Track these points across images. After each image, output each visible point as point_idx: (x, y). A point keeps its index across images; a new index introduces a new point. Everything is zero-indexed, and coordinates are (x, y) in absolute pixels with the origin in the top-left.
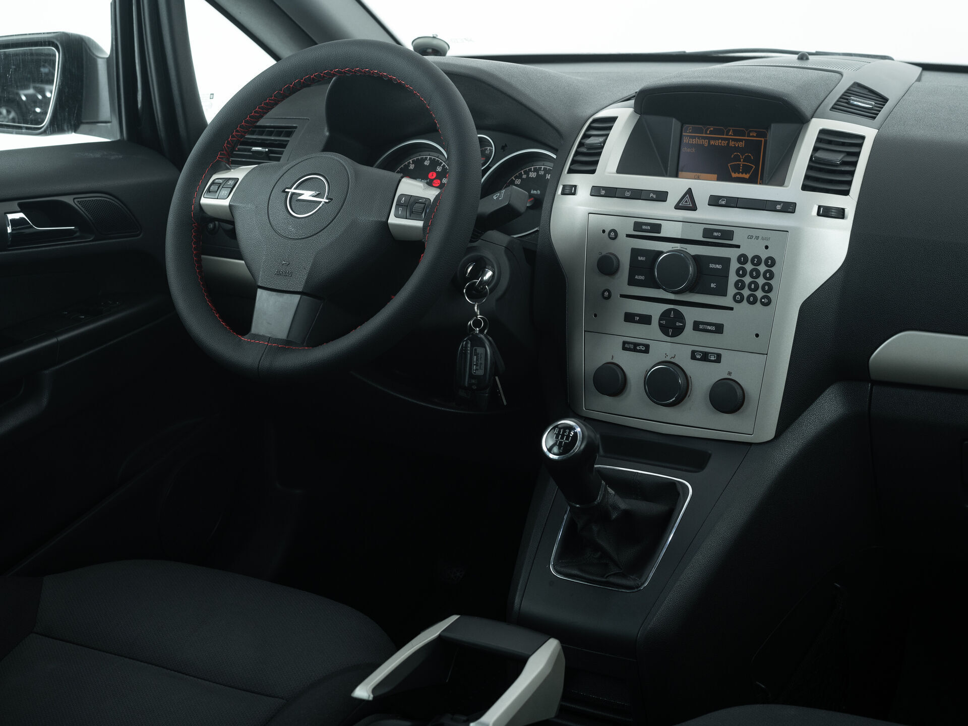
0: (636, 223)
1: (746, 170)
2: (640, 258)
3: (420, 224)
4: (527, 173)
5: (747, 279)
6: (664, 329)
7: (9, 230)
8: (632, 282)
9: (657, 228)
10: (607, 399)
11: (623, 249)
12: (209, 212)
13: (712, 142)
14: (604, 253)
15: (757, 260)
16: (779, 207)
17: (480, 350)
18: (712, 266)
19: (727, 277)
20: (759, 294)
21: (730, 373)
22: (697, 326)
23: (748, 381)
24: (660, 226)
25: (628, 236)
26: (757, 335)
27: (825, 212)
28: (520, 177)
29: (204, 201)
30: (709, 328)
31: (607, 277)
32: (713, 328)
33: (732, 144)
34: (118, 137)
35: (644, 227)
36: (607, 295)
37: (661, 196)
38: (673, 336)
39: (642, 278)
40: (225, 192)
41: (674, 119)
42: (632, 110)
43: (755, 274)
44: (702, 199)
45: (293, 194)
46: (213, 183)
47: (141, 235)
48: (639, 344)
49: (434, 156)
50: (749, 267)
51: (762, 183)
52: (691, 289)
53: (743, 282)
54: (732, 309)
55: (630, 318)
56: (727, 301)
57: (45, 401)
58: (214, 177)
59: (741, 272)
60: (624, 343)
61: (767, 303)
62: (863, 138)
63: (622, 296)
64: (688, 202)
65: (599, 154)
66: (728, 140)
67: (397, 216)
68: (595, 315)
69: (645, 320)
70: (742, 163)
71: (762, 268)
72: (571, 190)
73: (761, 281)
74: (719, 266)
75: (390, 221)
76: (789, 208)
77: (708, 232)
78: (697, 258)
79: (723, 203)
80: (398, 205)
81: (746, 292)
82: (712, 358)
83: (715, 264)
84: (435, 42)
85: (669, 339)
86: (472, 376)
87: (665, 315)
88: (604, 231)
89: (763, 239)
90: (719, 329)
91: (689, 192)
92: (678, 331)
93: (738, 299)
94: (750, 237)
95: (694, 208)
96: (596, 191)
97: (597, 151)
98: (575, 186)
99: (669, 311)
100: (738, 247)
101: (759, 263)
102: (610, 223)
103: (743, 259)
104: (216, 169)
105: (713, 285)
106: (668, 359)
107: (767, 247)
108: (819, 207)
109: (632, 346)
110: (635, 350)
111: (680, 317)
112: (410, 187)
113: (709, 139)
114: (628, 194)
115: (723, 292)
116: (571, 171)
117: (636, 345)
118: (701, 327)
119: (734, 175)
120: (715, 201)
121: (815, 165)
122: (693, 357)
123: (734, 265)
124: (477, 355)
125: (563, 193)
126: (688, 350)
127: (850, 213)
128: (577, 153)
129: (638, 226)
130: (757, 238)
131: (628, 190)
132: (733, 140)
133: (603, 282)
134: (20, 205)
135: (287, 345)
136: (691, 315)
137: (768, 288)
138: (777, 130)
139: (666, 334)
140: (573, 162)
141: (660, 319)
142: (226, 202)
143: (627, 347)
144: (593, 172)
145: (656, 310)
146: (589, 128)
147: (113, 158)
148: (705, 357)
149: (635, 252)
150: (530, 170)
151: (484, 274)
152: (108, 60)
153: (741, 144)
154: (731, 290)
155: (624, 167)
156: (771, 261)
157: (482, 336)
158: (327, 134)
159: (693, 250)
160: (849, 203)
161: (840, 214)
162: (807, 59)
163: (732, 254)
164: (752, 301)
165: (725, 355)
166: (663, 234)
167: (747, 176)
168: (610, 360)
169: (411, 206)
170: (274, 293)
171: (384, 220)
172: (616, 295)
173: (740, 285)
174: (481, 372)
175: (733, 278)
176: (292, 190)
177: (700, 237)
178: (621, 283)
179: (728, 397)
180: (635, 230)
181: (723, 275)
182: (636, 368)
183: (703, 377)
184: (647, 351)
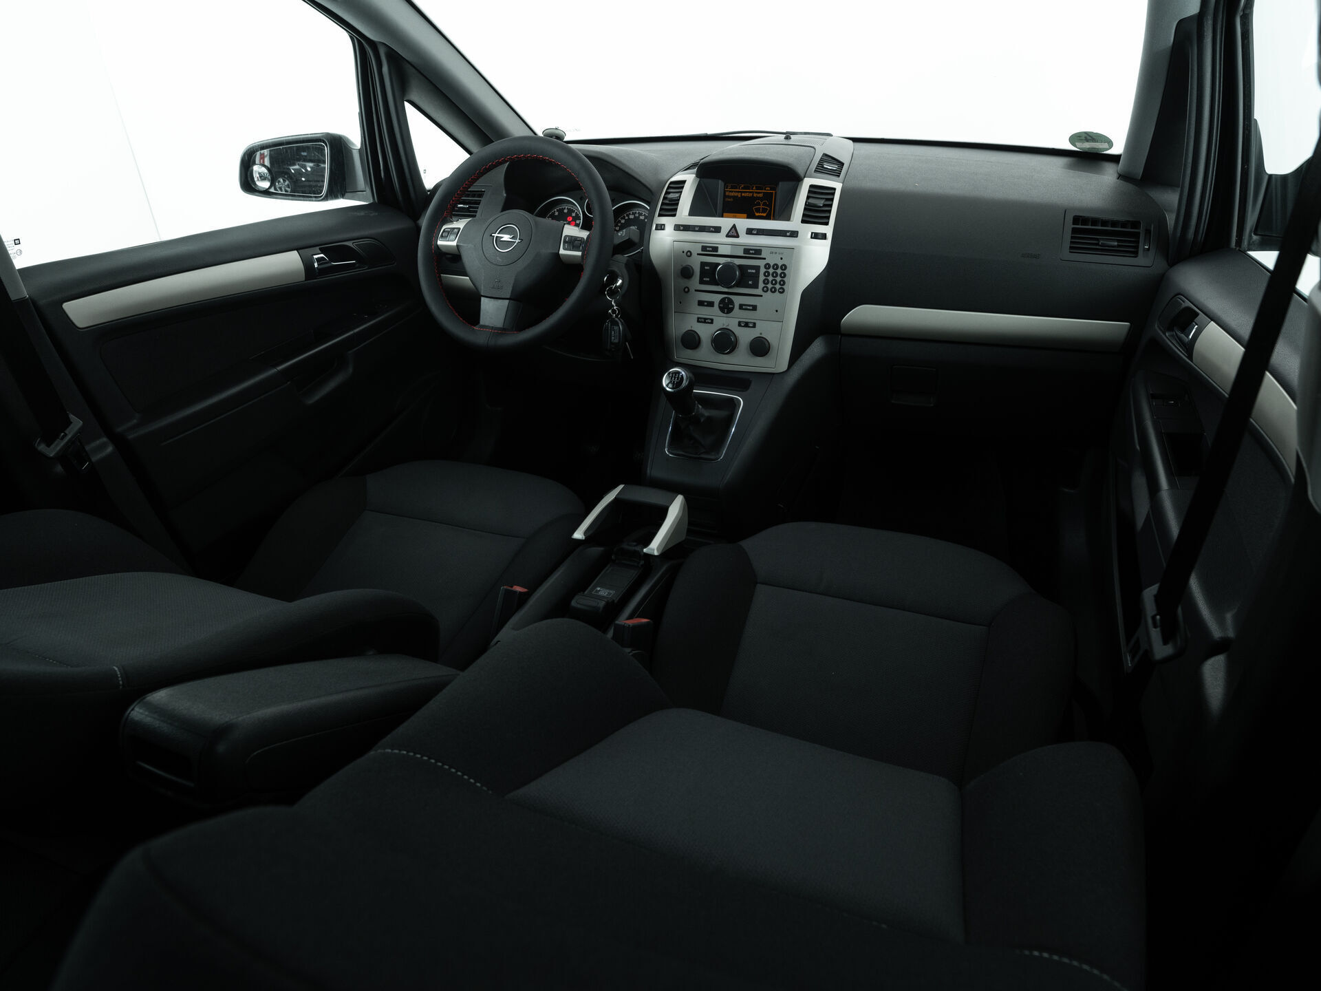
0: (702, 246)
1: (764, 211)
2: (706, 268)
3: (579, 254)
4: (628, 216)
5: (770, 278)
6: (722, 309)
7: (316, 265)
8: (702, 282)
9: (716, 249)
10: (689, 351)
11: (696, 262)
12: (443, 250)
13: (743, 194)
14: (684, 265)
15: (776, 266)
16: (788, 234)
17: (616, 328)
18: (749, 271)
19: (759, 277)
20: (778, 286)
21: (761, 334)
22: (741, 307)
23: (771, 338)
24: (717, 248)
25: (698, 254)
26: (777, 311)
27: (815, 236)
28: (624, 218)
29: (440, 243)
30: (749, 308)
31: (686, 280)
32: (751, 308)
33: (755, 195)
34: (372, 201)
35: (708, 249)
36: (687, 291)
37: (717, 230)
38: (727, 313)
39: (708, 279)
40: (452, 237)
41: (720, 181)
42: (694, 175)
43: (775, 275)
44: (741, 230)
45: (497, 237)
46: (444, 231)
47: (396, 264)
48: (707, 319)
49: (570, 206)
50: (771, 271)
51: (774, 219)
52: (738, 285)
53: (768, 280)
54: (761, 296)
55: (701, 303)
56: (759, 291)
57: (350, 370)
58: (444, 227)
59: (767, 274)
60: (698, 318)
61: (782, 291)
62: (835, 189)
63: (696, 290)
64: (733, 233)
65: (677, 204)
66: (753, 192)
67: (564, 249)
68: (680, 303)
69: (711, 304)
70: (761, 207)
71: (779, 271)
72: (661, 227)
73: (778, 279)
74: (754, 271)
75: (560, 252)
76: (794, 234)
77: (747, 251)
78: (740, 267)
79: (755, 232)
80: (565, 242)
81: (770, 286)
82: (751, 325)
83: (751, 269)
84: (557, 132)
85: (725, 315)
86: (612, 343)
87: (722, 301)
88: (683, 252)
89: (779, 254)
90: (754, 308)
91: (734, 226)
92: (730, 310)
93: (765, 290)
94: (772, 253)
95: (737, 236)
96: (678, 228)
97: (676, 202)
98: (664, 225)
99: (725, 298)
100: (765, 259)
101: (777, 269)
102: (687, 247)
103: (767, 266)
104: (445, 222)
105: (750, 282)
106: (724, 327)
107: (782, 259)
108: (812, 233)
109: (703, 320)
110: (705, 322)
111: (731, 302)
112: (570, 231)
113: (742, 192)
114: (697, 229)
115: (756, 286)
116: (660, 215)
117: (705, 319)
118: (744, 307)
119: (757, 214)
120: (750, 232)
121: (808, 207)
122: (739, 324)
123: (762, 270)
124: (614, 330)
125: (656, 229)
126: (736, 321)
127: (830, 236)
128: (663, 204)
129: (704, 248)
130: (776, 253)
131: (697, 226)
132: (756, 192)
133: (684, 283)
134: (320, 249)
135: (502, 331)
136: (737, 300)
137: (783, 283)
138: (783, 186)
139: (724, 313)
140: (661, 209)
141: (719, 304)
142: (454, 243)
143: (699, 320)
144: (674, 215)
145: (717, 298)
146: (668, 188)
147: (372, 215)
148: (747, 325)
149: (703, 264)
150: (630, 214)
151: (617, 282)
152: (360, 150)
153: (761, 195)
154: (761, 285)
155: (693, 212)
156: (784, 267)
157: (617, 319)
158: (505, 195)
159: (738, 262)
160: (828, 230)
161: (824, 237)
162: (790, 138)
163: (761, 263)
164: (773, 291)
165: (758, 323)
166: (719, 253)
167: (765, 215)
168: (690, 329)
169: (573, 243)
170: (492, 300)
171: (557, 252)
172: (692, 290)
173: (766, 282)
174: (616, 341)
175: (762, 278)
176: (496, 235)
177: (742, 254)
178: (695, 283)
179: (760, 348)
180: (702, 250)
181: (756, 276)
182: (705, 332)
183: (745, 337)
184: (712, 323)
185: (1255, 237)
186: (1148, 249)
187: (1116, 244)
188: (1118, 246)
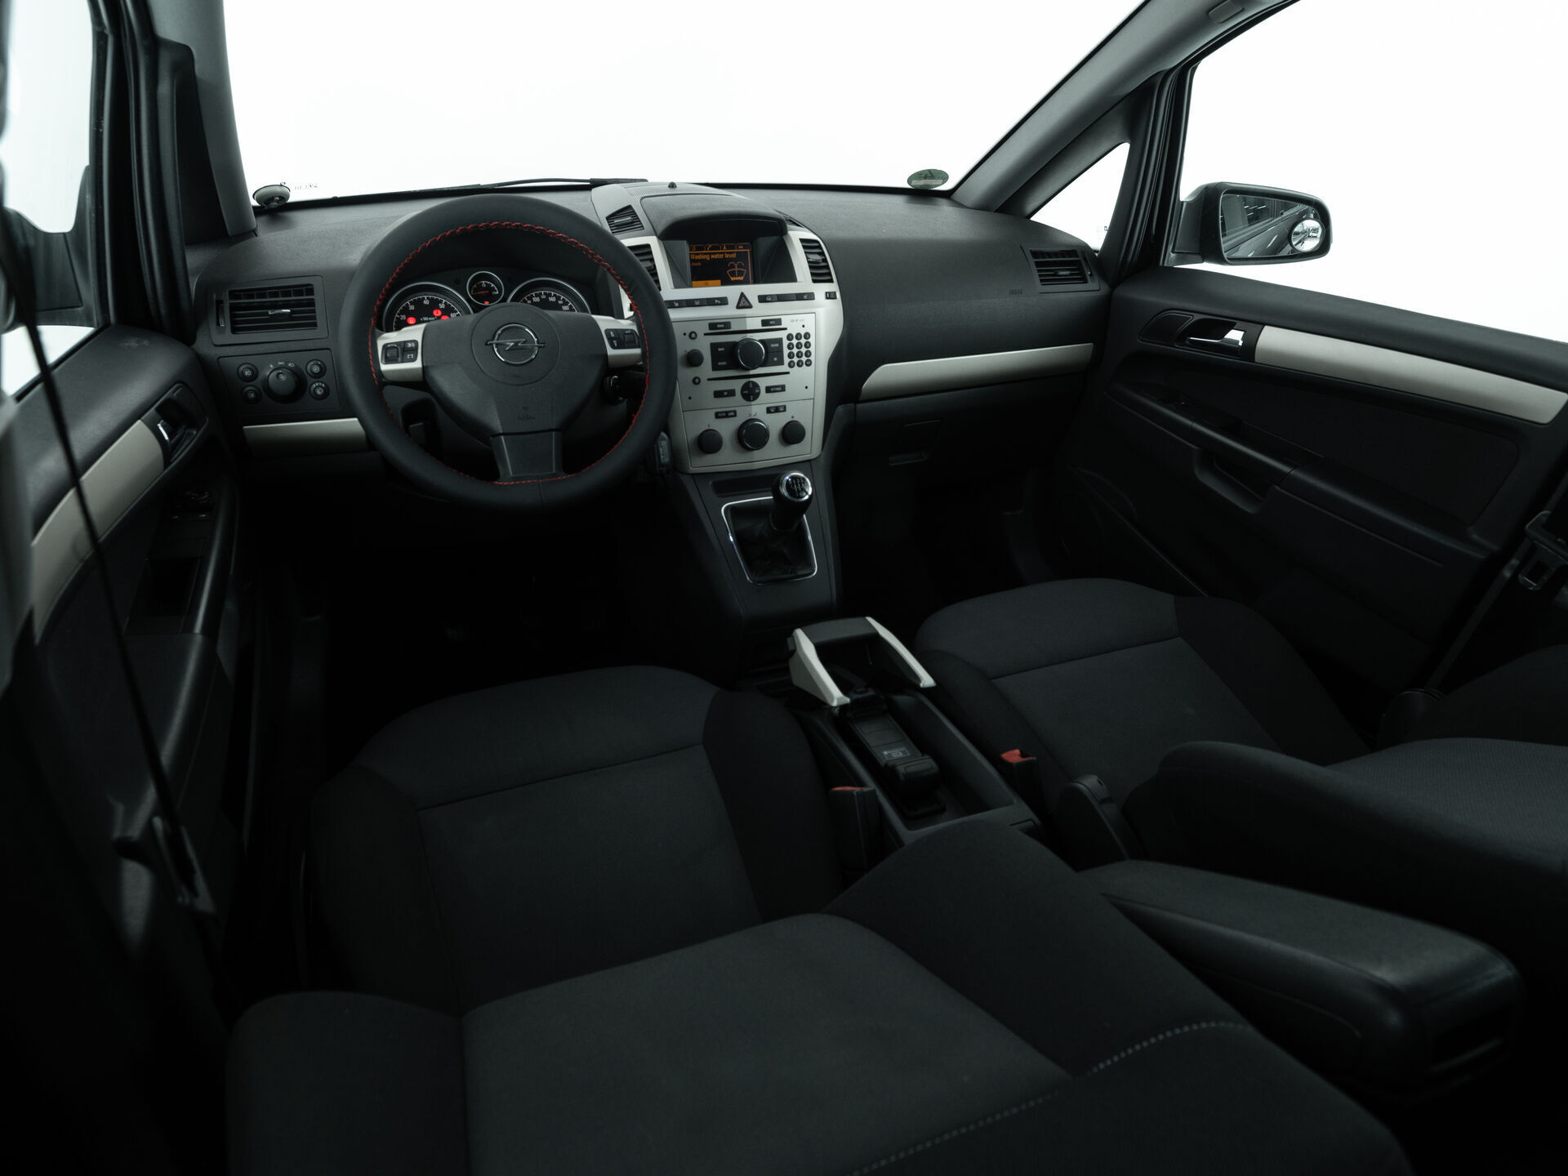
0: (710, 324)
1: (740, 274)
2: (720, 349)
5: (795, 350)
6: (745, 397)
8: (715, 368)
9: (727, 325)
10: (707, 457)
12: (400, 377)
13: (712, 256)
14: (688, 350)
15: (798, 336)
18: (773, 345)
19: (783, 351)
20: (804, 359)
21: (792, 417)
22: (769, 390)
23: (805, 422)
24: (729, 323)
25: (705, 334)
26: (806, 387)
27: (827, 296)
29: (385, 368)
30: (778, 389)
31: (695, 368)
32: (780, 389)
33: (727, 256)
35: (719, 326)
36: (697, 382)
37: (723, 301)
38: (754, 400)
39: (724, 363)
40: (409, 355)
41: (685, 241)
42: (657, 239)
43: (799, 346)
44: (754, 300)
45: (498, 343)
48: (730, 412)
49: (433, 295)
50: (795, 342)
52: (764, 364)
53: (793, 353)
54: (788, 373)
55: (718, 394)
56: (784, 368)
58: (380, 343)
59: (790, 347)
60: (716, 413)
61: (809, 363)
62: (819, 242)
63: (709, 380)
64: (743, 303)
65: (656, 275)
66: (724, 253)
68: (690, 398)
69: (731, 393)
70: (736, 269)
71: (803, 341)
73: (804, 350)
74: (777, 345)
75: (609, 353)
77: (765, 323)
78: (763, 342)
79: (769, 299)
80: (610, 339)
81: (796, 359)
82: (781, 409)
83: (774, 343)
84: (283, 192)
85: (753, 403)
87: (745, 387)
88: (685, 334)
89: (800, 321)
90: (783, 388)
91: (742, 295)
92: (757, 396)
93: (791, 365)
94: (792, 321)
95: (750, 306)
96: (671, 304)
99: (748, 383)
100: (786, 329)
101: (800, 338)
102: (688, 327)
103: (790, 337)
105: (775, 359)
106: (750, 417)
107: (803, 326)
108: (824, 293)
109: (724, 414)
110: (727, 417)
111: (756, 385)
113: (710, 254)
114: (698, 303)
115: (781, 363)
117: (727, 413)
118: (772, 390)
119: (732, 279)
120: (763, 299)
122: (769, 411)
123: (786, 342)
126: (764, 408)
127: (838, 294)
129: (713, 326)
130: (797, 320)
131: (697, 300)
132: (727, 253)
133: (693, 372)
136: (763, 383)
137: (808, 354)
138: (765, 242)
139: (748, 400)
141: (741, 391)
142: (417, 364)
143: (718, 416)
145: (737, 385)
148: (777, 410)
149: (714, 346)
153: (734, 256)
154: (787, 360)
155: (680, 283)
156: (807, 336)
159: (757, 337)
160: (833, 287)
161: (834, 296)
163: (783, 335)
164: (800, 364)
165: (788, 406)
166: (734, 328)
167: (742, 278)
168: (707, 428)
169: (621, 337)
171: (602, 352)
172: (704, 379)
173: (791, 356)
175: (786, 351)
176: (496, 340)
177: (760, 327)
178: (706, 369)
179: (792, 434)
180: (710, 329)
181: (780, 351)
182: (726, 429)
183: (774, 424)
184: (735, 416)
185: (1173, 255)
186: (1091, 275)
187: (1068, 273)
188: (1071, 274)
